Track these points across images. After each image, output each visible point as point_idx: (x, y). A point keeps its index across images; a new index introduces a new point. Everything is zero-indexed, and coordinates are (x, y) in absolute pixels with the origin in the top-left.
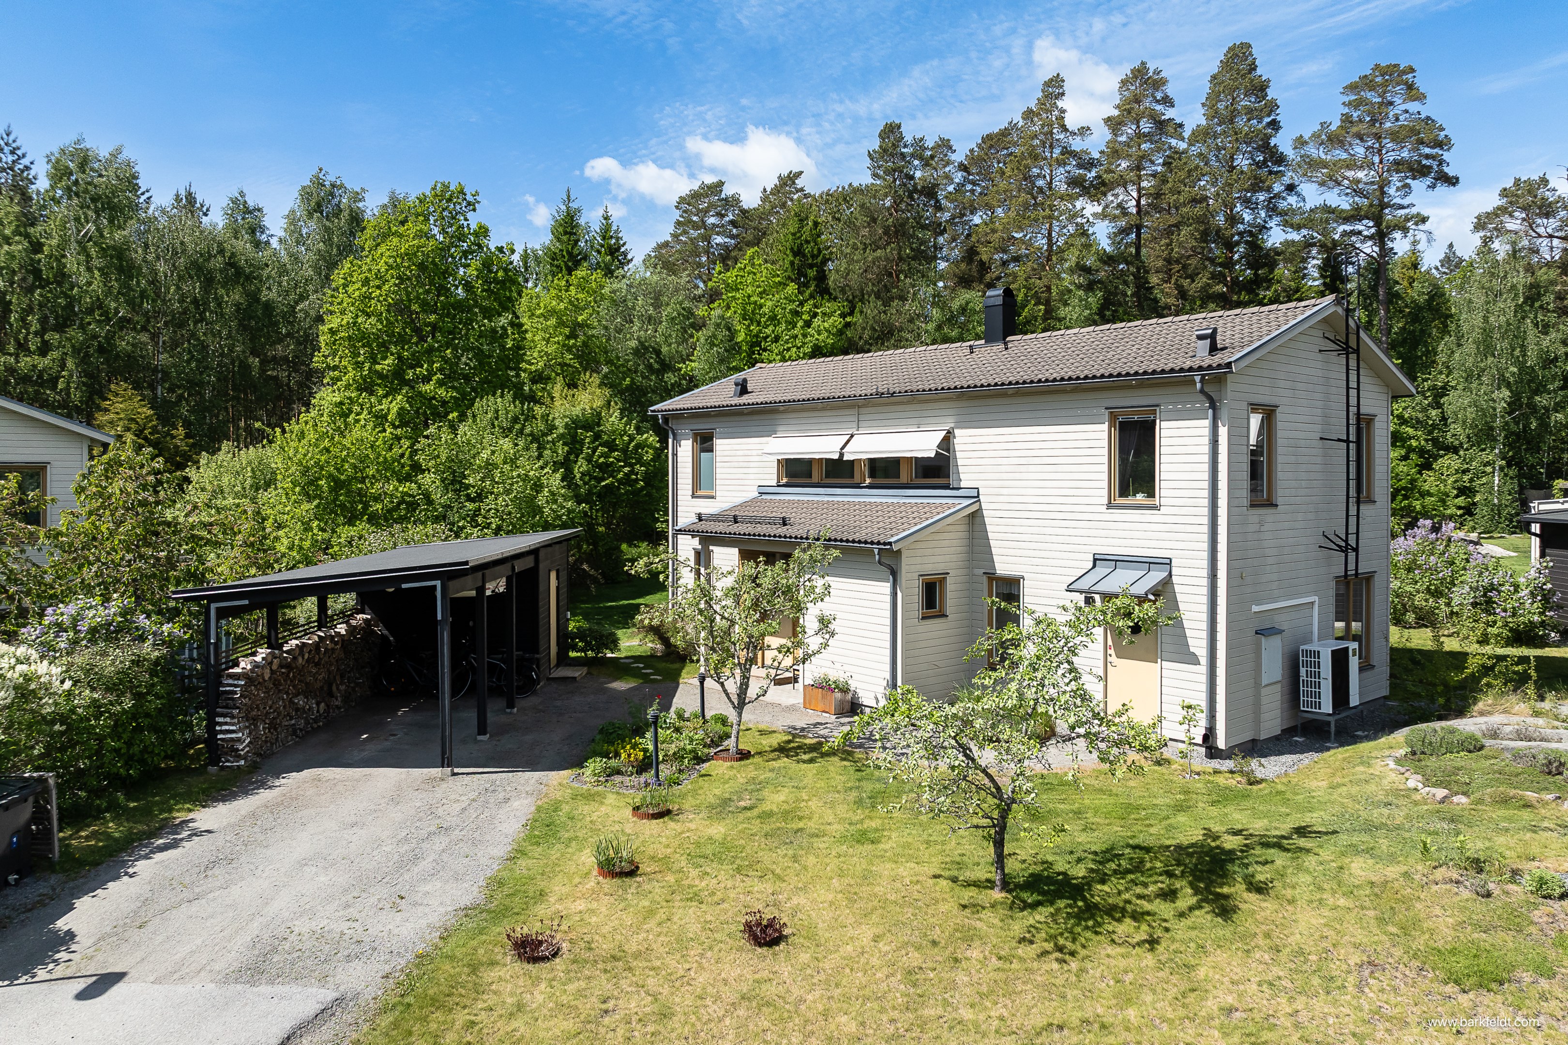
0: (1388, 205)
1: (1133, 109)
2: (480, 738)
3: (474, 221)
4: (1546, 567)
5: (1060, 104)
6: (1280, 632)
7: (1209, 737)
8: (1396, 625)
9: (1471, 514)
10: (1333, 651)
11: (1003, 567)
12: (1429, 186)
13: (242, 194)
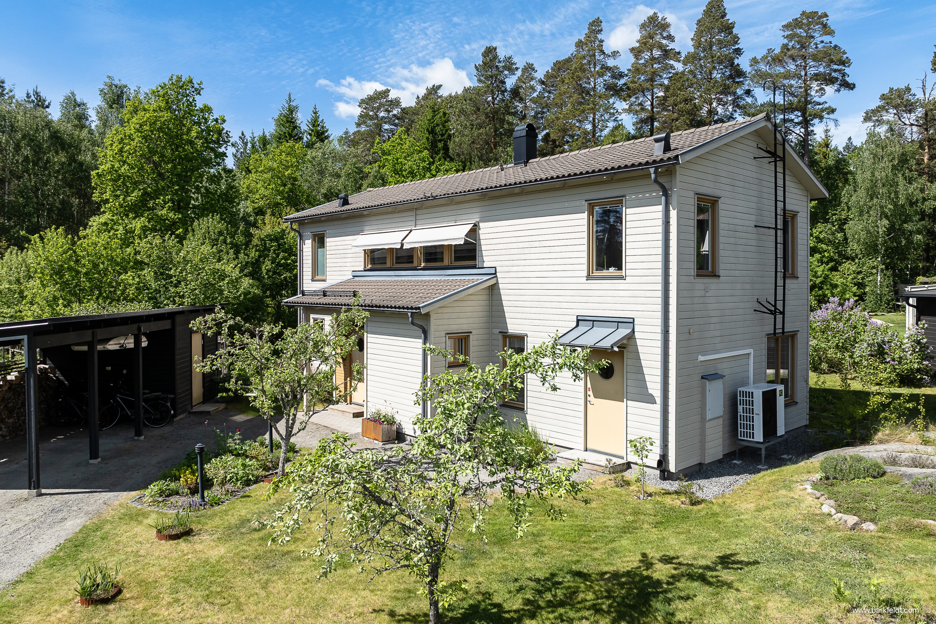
0: (810, 103)
1: (648, 42)
2: (92, 461)
3: (200, 102)
4: (923, 328)
5: (599, 37)
6: (722, 377)
7: (662, 463)
8: (814, 371)
9: (863, 300)
10: (764, 393)
11: (513, 328)
12: (836, 90)
13: (73, 93)
